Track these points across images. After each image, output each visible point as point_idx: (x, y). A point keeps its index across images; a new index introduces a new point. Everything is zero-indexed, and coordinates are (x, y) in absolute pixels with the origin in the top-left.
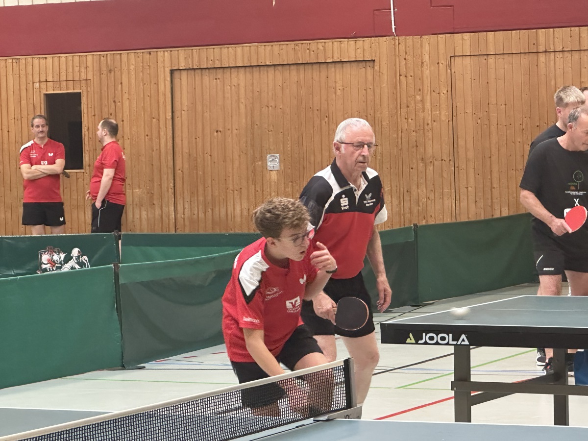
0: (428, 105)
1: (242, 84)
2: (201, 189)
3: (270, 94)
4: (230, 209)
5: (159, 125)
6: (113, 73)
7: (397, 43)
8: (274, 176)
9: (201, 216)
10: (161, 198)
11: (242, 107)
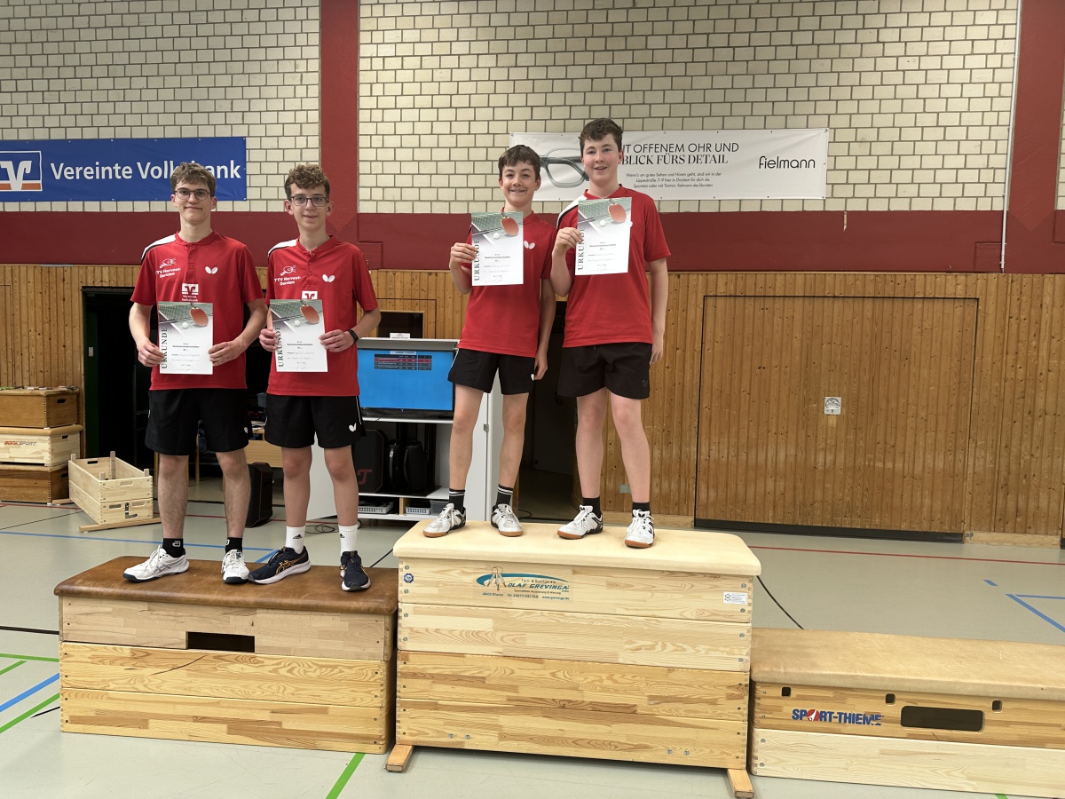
0: (1044, 353)
1: (798, 317)
2: (734, 429)
3: (834, 329)
4: (771, 454)
5: (684, 357)
7: (1010, 281)
8: (832, 422)
9: (733, 460)
10: (681, 435)
11: (796, 343)
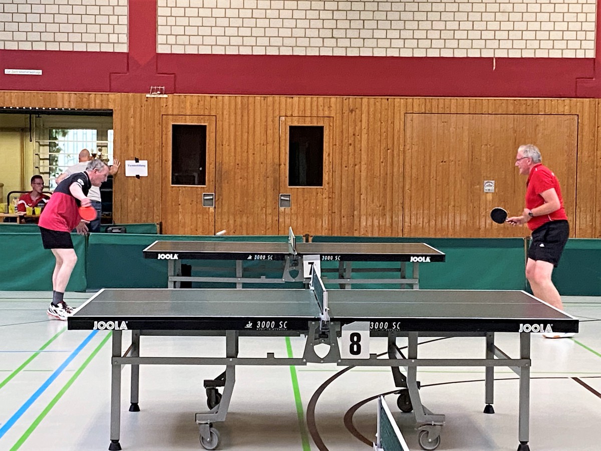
1: (466, 127)
3: (489, 136)
4: (451, 220)
5: (393, 155)
6: (354, 112)
7: (597, 103)
8: (490, 197)
9: (426, 225)
10: (392, 210)
11: (465, 145)
